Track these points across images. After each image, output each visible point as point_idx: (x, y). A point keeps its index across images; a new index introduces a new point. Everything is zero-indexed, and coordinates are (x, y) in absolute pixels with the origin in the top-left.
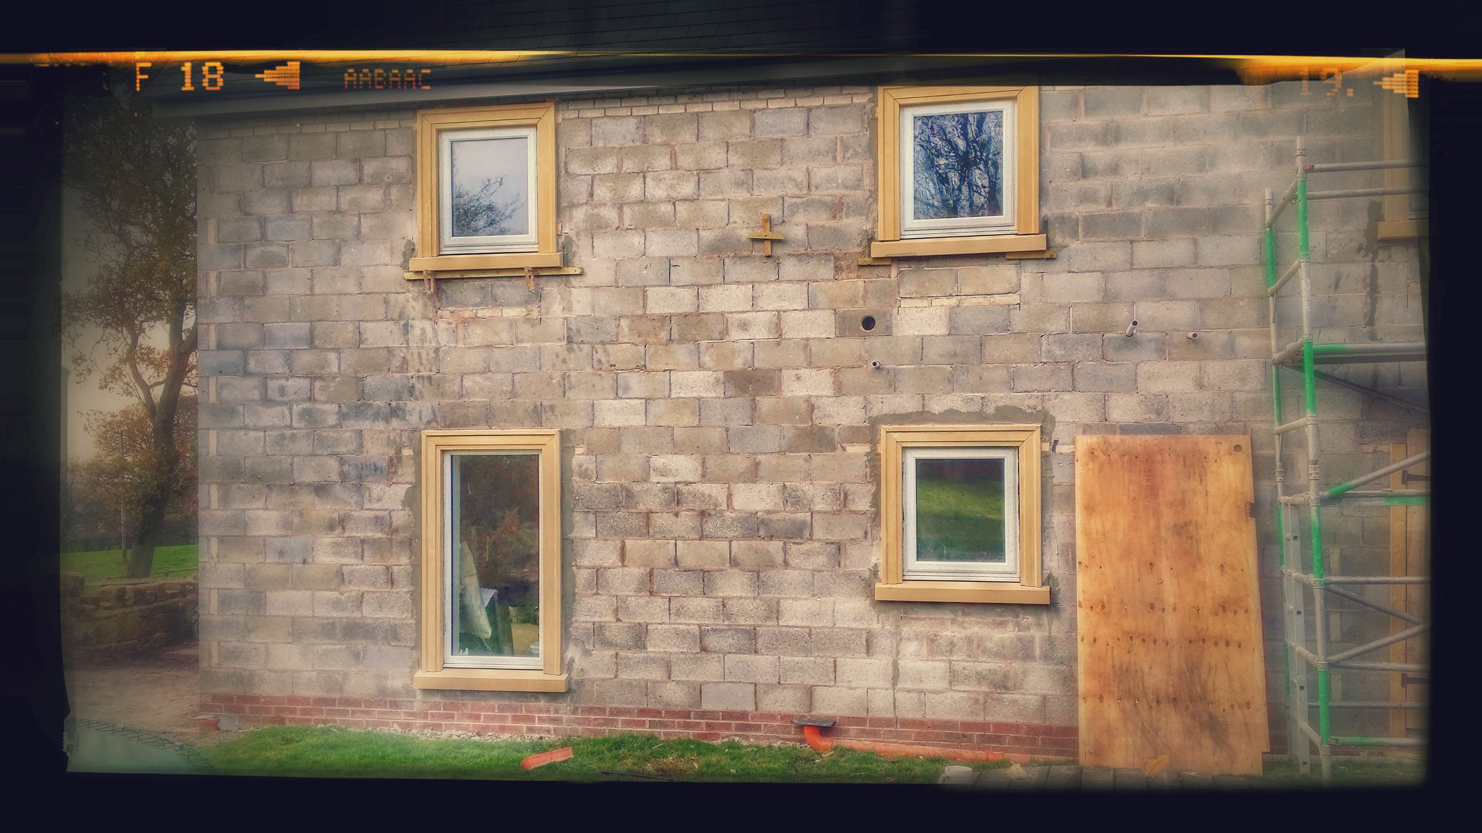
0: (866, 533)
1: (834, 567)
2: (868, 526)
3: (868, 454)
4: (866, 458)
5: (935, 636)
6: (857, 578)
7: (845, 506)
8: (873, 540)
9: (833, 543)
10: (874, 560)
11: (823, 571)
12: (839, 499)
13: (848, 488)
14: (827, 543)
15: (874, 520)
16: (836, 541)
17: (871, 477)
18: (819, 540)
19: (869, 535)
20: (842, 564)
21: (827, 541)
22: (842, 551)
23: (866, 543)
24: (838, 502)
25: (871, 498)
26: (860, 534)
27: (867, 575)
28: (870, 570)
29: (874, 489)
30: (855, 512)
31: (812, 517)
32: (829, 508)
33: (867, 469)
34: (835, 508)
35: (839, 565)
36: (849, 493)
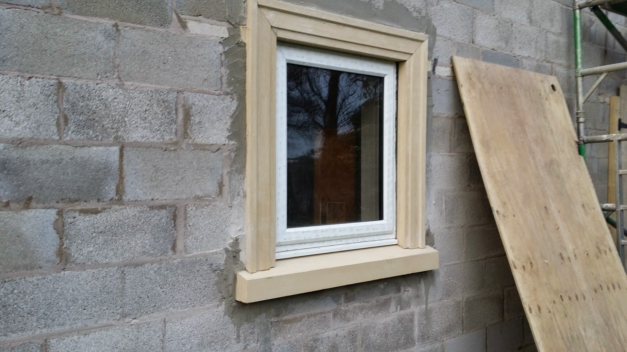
0: (221, 185)
1: (165, 252)
2: (225, 172)
3: (224, 42)
4: (220, 49)
5: (316, 340)
6: (205, 268)
7: (185, 135)
8: (233, 198)
9: (163, 207)
10: (233, 232)
11: (142, 264)
12: (176, 123)
13: (190, 102)
14: (152, 208)
15: (234, 162)
16: (169, 202)
17: (230, 84)
18: (136, 203)
19: (226, 189)
20: (180, 246)
21: (152, 203)
22: (180, 221)
23: (220, 203)
24: (174, 127)
25: (229, 122)
26: (211, 187)
27: (221, 260)
28: (226, 250)
29: (234, 106)
30: (203, 147)
31: (121, 156)
32: (155, 139)
33: (223, 68)
34: (167, 138)
35: (174, 248)
36: (193, 111)
